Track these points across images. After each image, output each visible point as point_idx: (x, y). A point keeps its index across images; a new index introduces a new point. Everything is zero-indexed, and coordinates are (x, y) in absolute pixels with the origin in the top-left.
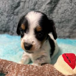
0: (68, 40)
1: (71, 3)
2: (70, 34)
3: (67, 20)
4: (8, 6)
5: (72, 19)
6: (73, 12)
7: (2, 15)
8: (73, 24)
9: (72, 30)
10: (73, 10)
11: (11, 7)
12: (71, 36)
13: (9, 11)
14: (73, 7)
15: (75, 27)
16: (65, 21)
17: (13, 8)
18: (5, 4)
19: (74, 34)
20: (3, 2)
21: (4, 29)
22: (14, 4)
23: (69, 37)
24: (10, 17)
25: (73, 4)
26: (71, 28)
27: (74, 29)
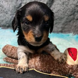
0: (60, 34)
1: (63, 4)
2: (63, 29)
3: (60, 18)
4: (12, 6)
5: (64, 17)
6: (65, 12)
7: (7, 14)
8: (65, 21)
9: (64, 26)
10: (64, 10)
11: (14, 8)
12: (63, 31)
13: (13, 10)
14: (65, 8)
15: (66, 24)
16: (58, 18)
17: (16, 8)
18: (10, 5)
19: (65, 29)
20: (8, 4)
21: (7, 25)
22: (17, 5)
23: (62, 32)
24: (13, 15)
25: (65, 6)
26: (63, 24)
27: (66, 25)
